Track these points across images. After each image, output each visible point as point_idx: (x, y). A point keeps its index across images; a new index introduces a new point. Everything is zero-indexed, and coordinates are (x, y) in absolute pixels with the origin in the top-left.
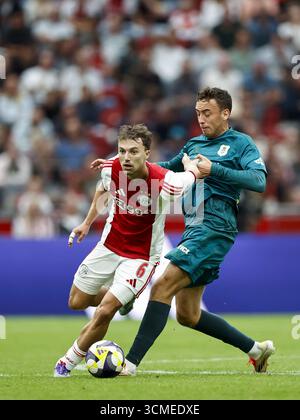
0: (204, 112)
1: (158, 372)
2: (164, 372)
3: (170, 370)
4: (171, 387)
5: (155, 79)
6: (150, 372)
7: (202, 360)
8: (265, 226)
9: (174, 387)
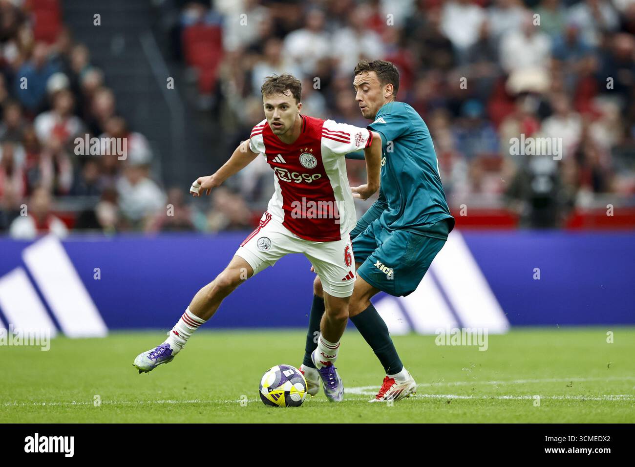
0: (361, 86)
1: (449, 397)
2: (456, 397)
3: (463, 394)
4: (465, 414)
5: (446, 45)
6: (439, 396)
7: (503, 383)
8: (578, 221)
9: (468, 415)
